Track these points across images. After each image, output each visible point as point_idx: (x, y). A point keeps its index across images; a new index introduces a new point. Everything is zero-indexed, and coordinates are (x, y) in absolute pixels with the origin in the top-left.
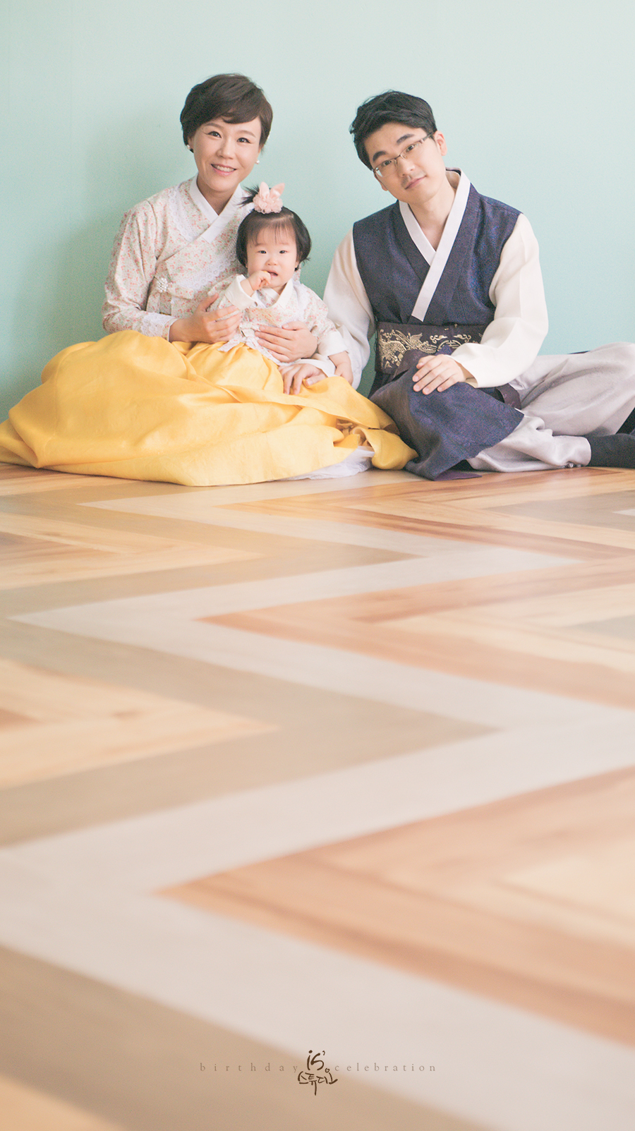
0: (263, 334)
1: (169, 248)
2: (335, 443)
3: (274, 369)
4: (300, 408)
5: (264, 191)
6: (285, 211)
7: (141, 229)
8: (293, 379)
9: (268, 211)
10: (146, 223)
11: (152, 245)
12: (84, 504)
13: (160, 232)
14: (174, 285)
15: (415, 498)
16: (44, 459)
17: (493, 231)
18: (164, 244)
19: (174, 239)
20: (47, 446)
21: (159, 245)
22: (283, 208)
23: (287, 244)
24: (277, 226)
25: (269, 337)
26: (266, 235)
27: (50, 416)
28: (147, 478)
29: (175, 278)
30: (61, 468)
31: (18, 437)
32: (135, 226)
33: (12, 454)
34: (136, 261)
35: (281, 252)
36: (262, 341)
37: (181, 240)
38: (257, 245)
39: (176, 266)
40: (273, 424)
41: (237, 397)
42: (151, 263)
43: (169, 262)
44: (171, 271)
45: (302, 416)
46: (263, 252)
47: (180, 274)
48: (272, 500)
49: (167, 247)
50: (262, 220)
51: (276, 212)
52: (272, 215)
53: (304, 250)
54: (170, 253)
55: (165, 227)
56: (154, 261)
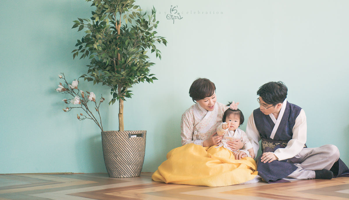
0: (229, 143)
1: (196, 123)
2: (251, 174)
3: (232, 153)
4: (240, 164)
5: (233, 104)
6: (238, 110)
7: (187, 118)
8: (238, 156)
9: (233, 109)
10: (188, 117)
11: (191, 122)
12: (181, 193)
13: (193, 118)
14: (199, 133)
15: (276, 189)
16: (168, 181)
17: (293, 114)
18: (194, 121)
19: (197, 120)
20: (169, 176)
21: (193, 122)
22: (238, 109)
23: (237, 119)
24: (235, 114)
25: (231, 144)
26: (232, 116)
27: (170, 168)
28: (198, 185)
29: (199, 131)
30: (174, 183)
31: (161, 175)
32: (186, 118)
33: (159, 179)
34: (188, 127)
35: (235, 121)
36: (228, 145)
37: (199, 120)
38: (229, 118)
39: (199, 127)
40: (233, 169)
41: (222, 162)
42: (192, 127)
43: (197, 126)
44: (197, 129)
45: (241, 166)
46: (230, 120)
47: (200, 129)
48: (235, 190)
49: (195, 122)
50: (231, 111)
51: (236, 110)
52: (234, 110)
53: (242, 121)
54: (197, 123)
55: (194, 117)
56: (193, 126)
